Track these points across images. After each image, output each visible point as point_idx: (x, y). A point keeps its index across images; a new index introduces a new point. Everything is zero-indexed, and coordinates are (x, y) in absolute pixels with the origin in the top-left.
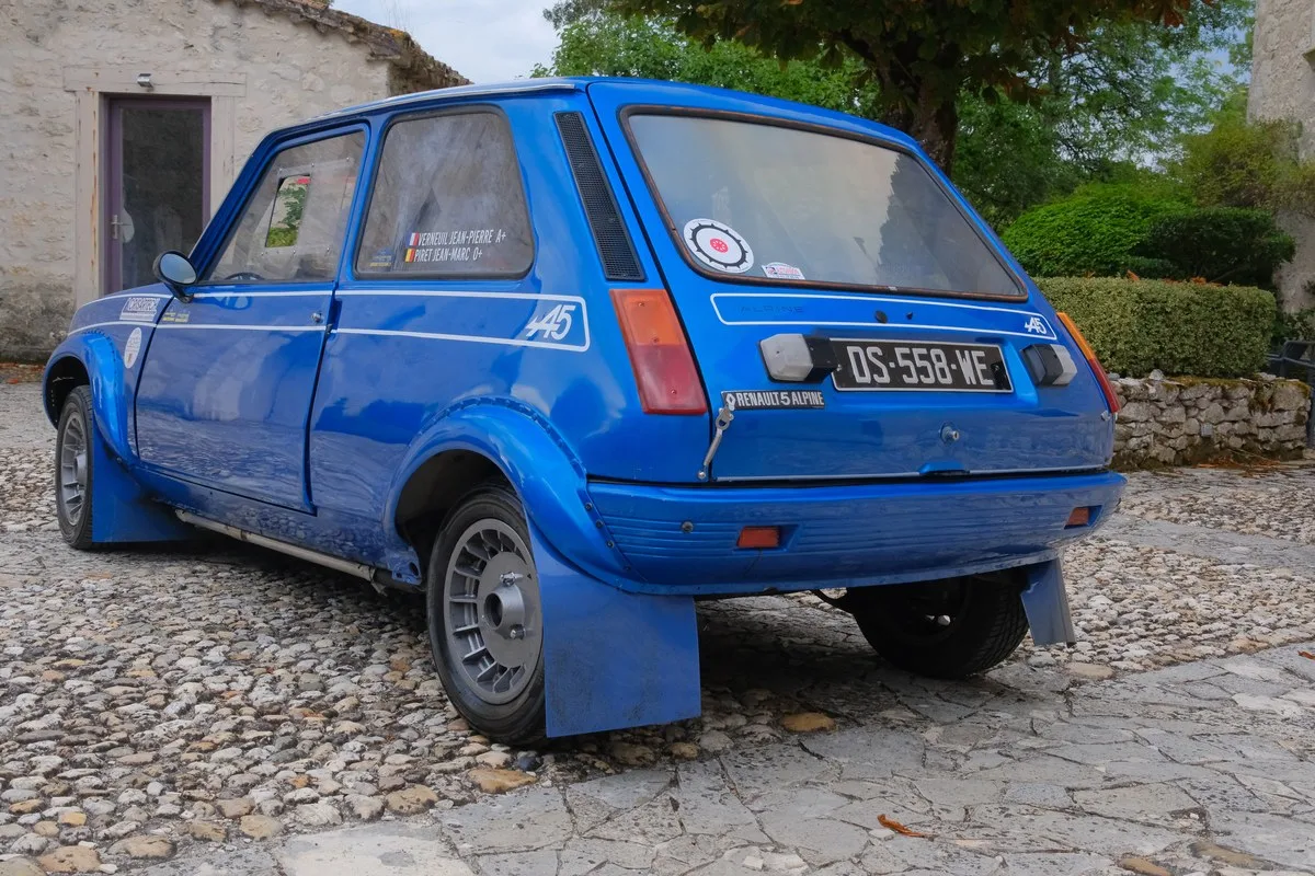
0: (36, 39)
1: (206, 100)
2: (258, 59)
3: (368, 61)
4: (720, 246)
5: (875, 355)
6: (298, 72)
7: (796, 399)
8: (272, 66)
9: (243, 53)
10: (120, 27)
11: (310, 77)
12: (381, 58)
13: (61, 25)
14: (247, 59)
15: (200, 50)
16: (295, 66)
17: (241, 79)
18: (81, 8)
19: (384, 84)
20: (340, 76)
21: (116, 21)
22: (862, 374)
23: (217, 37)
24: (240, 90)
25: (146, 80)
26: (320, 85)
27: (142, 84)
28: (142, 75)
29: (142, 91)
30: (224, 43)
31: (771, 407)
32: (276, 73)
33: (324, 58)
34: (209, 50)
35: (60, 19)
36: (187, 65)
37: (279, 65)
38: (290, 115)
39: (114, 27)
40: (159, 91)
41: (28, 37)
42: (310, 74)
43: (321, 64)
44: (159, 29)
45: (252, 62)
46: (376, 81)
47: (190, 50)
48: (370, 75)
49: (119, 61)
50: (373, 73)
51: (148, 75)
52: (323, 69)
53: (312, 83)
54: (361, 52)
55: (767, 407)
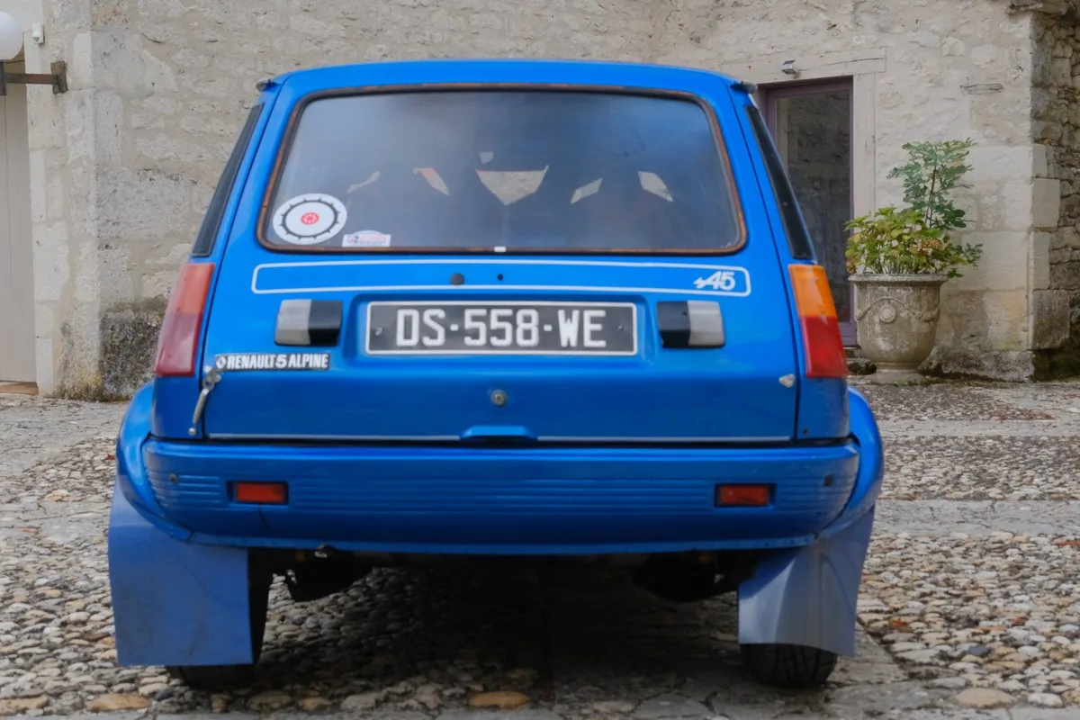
0: (698, 40)
1: (848, 80)
2: (898, 29)
3: (1010, 14)
4: (310, 219)
5: (434, 318)
6: (937, 37)
7: (295, 361)
8: (911, 35)
9: (882, 25)
10: (770, 16)
11: (951, 41)
12: (1022, 9)
13: (719, 23)
14: (886, 32)
15: (842, 28)
16: (934, 32)
17: (881, 53)
18: (736, 4)
19: (1028, 37)
20: (980, 36)
21: (765, 12)
22: (408, 336)
23: (858, 13)
24: (880, 65)
25: (790, 66)
26: (961, 48)
27: (787, 72)
28: (786, 63)
29: (789, 78)
30: (865, 17)
31: (263, 370)
32: (914, 42)
33: (964, 18)
34: (851, 27)
35: (719, 17)
36: (830, 46)
37: (918, 33)
38: (930, 85)
39: (764, 17)
40: (805, 76)
41: (691, 39)
42: (950, 38)
43: (961, 25)
44: (805, 13)
45: (892, 34)
46: (1019, 35)
47: (833, 29)
48: (1012, 30)
49: (769, 51)
50: (1015, 27)
51: (792, 62)
52: (964, 30)
53: (951, 47)
54: (1001, 7)
55: (258, 370)
